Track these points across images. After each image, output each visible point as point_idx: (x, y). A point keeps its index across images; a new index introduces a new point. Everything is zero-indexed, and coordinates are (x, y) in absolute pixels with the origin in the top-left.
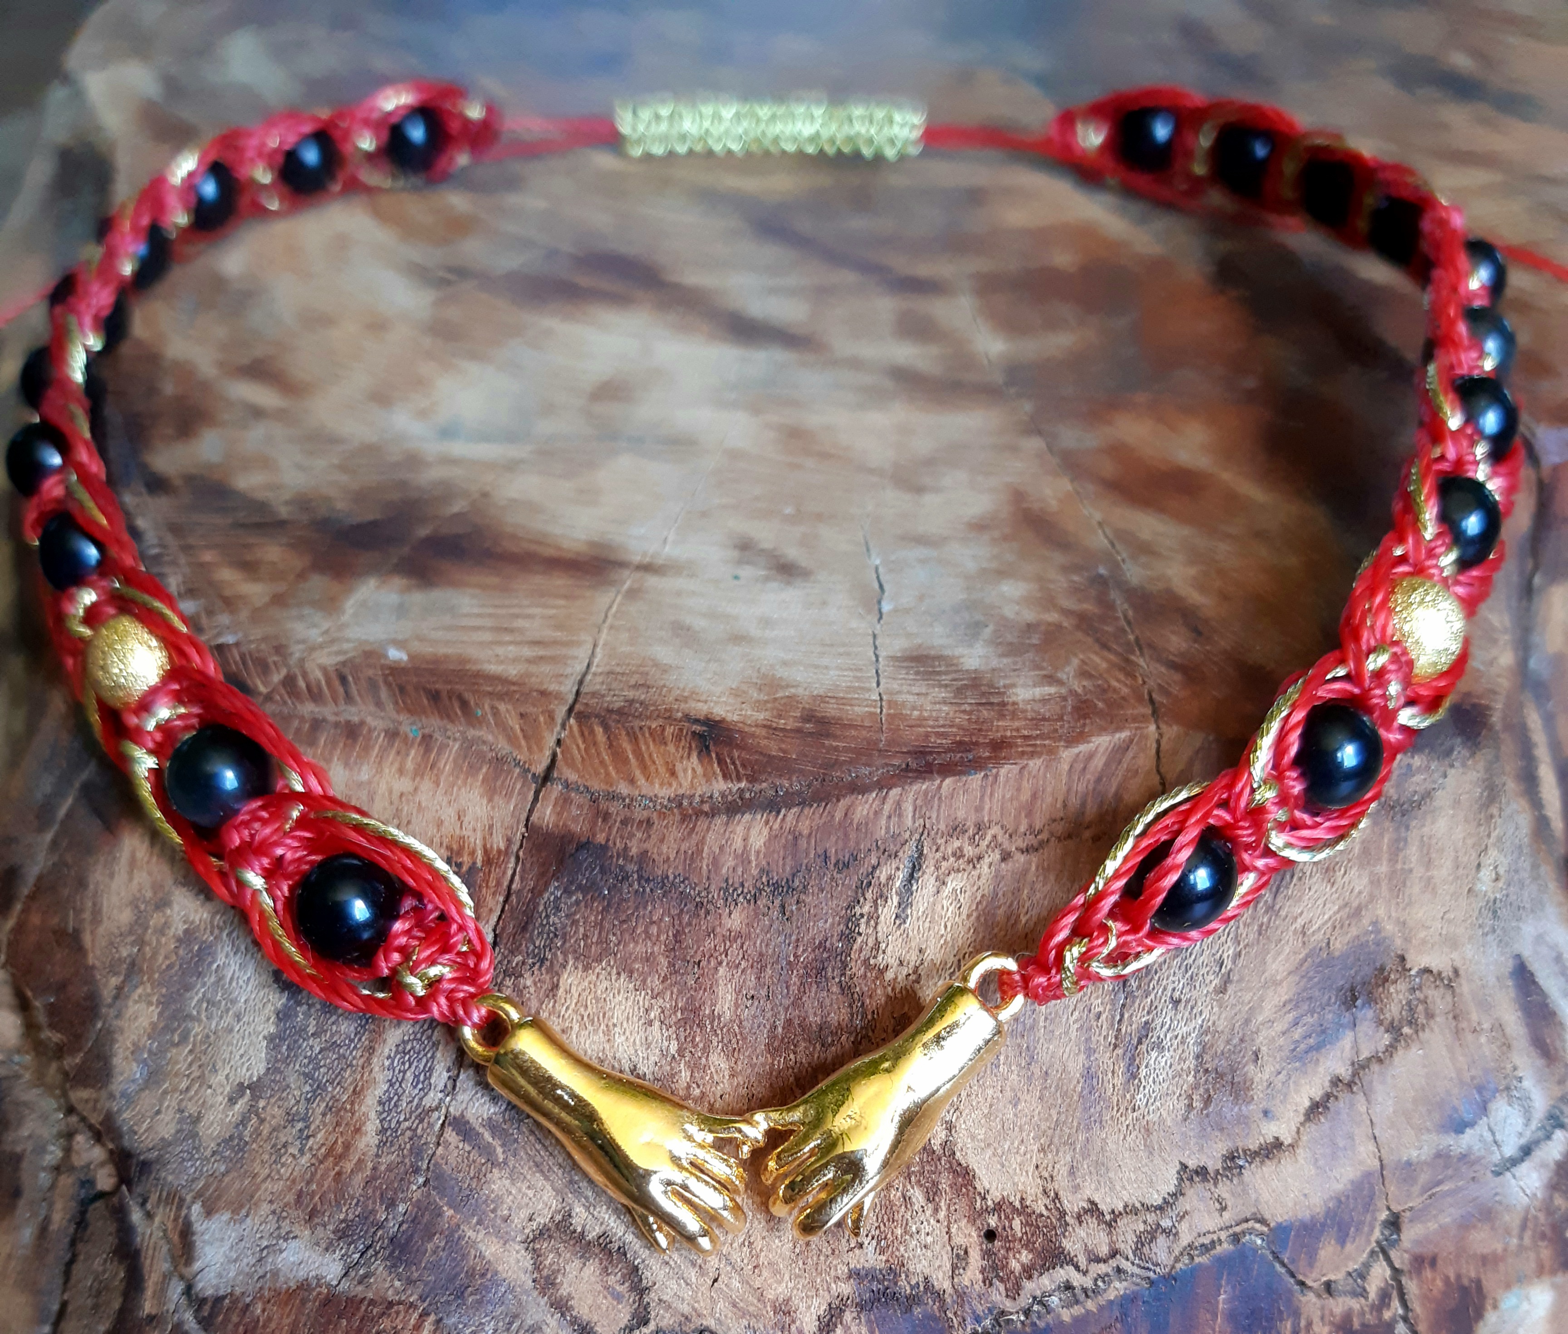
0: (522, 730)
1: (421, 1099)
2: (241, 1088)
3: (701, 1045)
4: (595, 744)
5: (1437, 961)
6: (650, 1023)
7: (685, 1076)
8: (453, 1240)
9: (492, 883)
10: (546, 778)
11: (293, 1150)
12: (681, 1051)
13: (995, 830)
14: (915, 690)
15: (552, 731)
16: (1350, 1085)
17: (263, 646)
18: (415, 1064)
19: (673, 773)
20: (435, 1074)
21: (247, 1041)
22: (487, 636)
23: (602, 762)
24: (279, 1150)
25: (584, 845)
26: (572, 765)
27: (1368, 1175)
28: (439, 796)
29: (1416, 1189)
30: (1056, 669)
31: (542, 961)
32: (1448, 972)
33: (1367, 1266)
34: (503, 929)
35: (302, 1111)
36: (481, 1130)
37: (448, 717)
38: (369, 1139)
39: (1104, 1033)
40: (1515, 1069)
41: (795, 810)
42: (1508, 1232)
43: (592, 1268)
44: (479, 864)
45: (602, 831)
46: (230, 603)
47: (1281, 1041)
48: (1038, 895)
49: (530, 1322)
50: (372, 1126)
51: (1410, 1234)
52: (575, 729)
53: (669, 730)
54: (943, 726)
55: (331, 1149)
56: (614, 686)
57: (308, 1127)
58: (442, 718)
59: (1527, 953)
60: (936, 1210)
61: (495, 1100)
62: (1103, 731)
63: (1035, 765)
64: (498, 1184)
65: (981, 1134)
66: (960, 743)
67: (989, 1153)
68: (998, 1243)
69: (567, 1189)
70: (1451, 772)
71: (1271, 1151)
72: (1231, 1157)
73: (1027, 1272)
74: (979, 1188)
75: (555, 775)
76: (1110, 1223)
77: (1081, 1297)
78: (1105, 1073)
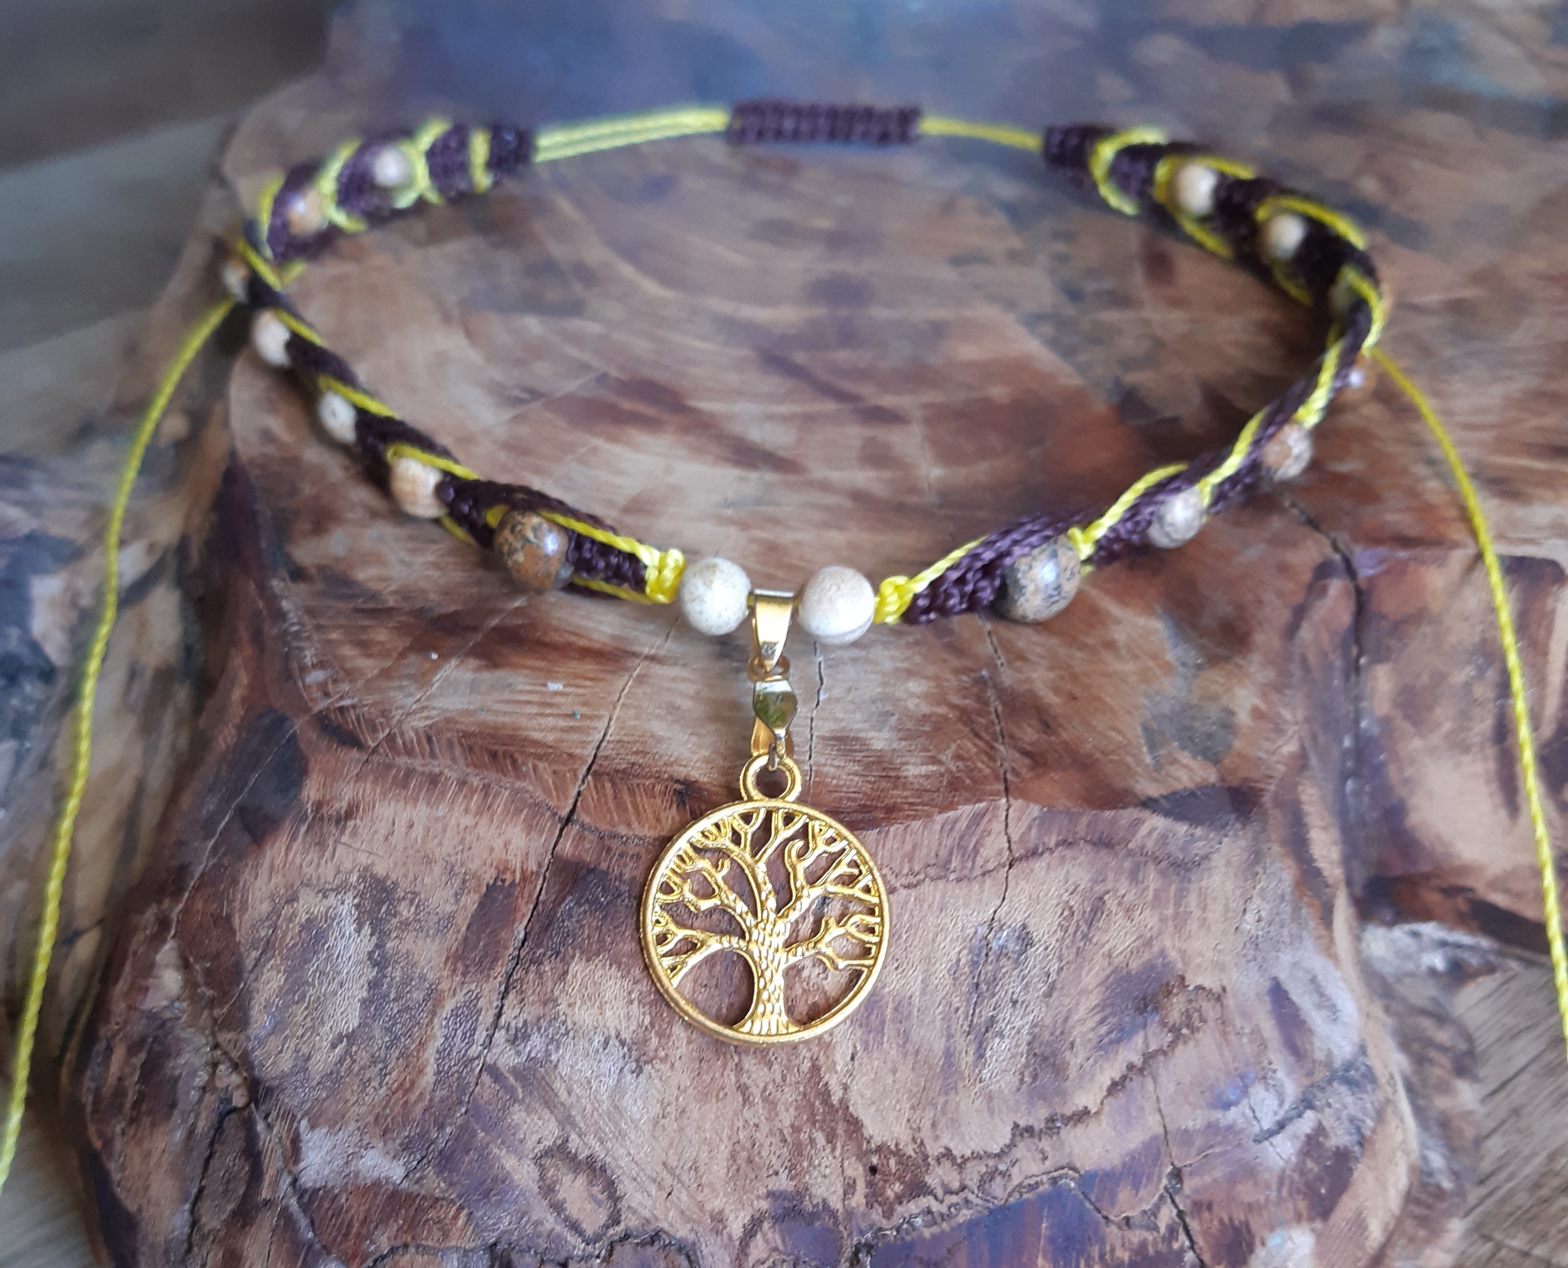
0: (554, 783)
1: (467, 1051)
2: (340, 1038)
3: (667, 1020)
4: (605, 795)
5: (1209, 981)
6: (631, 1002)
7: (654, 1042)
8: (484, 1157)
9: (526, 894)
10: (568, 820)
11: (375, 1084)
12: (652, 1024)
14: (836, 763)
15: (574, 784)
16: (1141, 1070)
17: (372, 710)
18: (464, 1024)
19: (658, 820)
20: (477, 1033)
21: (346, 1002)
22: (534, 710)
23: (609, 809)
24: (365, 1084)
25: (592, 871)
26: (587, 812)
27: (1156, 1137)
28: (492, 829)
29: (1194, 1151)
30: (939, 752)
31: (558, 954)
32: (1217, 990)
33: (1157, 1207)
34: (532, 928)
35: (383, 1055)
36: (508, 1074)
37: (502, 771)
39: (961, 1023)
40: (1270, 1063)
42: (1268, 1186)
43: (581, 1180)
44: (517, 881)
45: (605, 860)
46: (351, 674)
47: (1091, 1035)
48: (916, 920)
49: (534, 1218)
50: (431, 1069)
51: (1189, 1184)
52: (592, 783)
53: (658, 788)
54: (854, 792)
55: (401, 1085)
56: (622, 751)
57: (386, 1067)
58: (497, 771)
59: (1282, 977)
60: (833, 1149)
61: (518, 1053)
62: (967, 801)
63: (916, 824)
64: (518, 1115)
65: (868, 1093)
66: (864, 806)
67: (874, 1108)
68: (878, 1176)
69: (566, 1121)
70: (1226, 840)
71: (1082, 1116)
72: (1051, 1120)
73: (899, 1199)
74: (866, 1135)
75: (575, 817)
76: (961, 1165)
77: (939, 1220)
78: (960, 1053)
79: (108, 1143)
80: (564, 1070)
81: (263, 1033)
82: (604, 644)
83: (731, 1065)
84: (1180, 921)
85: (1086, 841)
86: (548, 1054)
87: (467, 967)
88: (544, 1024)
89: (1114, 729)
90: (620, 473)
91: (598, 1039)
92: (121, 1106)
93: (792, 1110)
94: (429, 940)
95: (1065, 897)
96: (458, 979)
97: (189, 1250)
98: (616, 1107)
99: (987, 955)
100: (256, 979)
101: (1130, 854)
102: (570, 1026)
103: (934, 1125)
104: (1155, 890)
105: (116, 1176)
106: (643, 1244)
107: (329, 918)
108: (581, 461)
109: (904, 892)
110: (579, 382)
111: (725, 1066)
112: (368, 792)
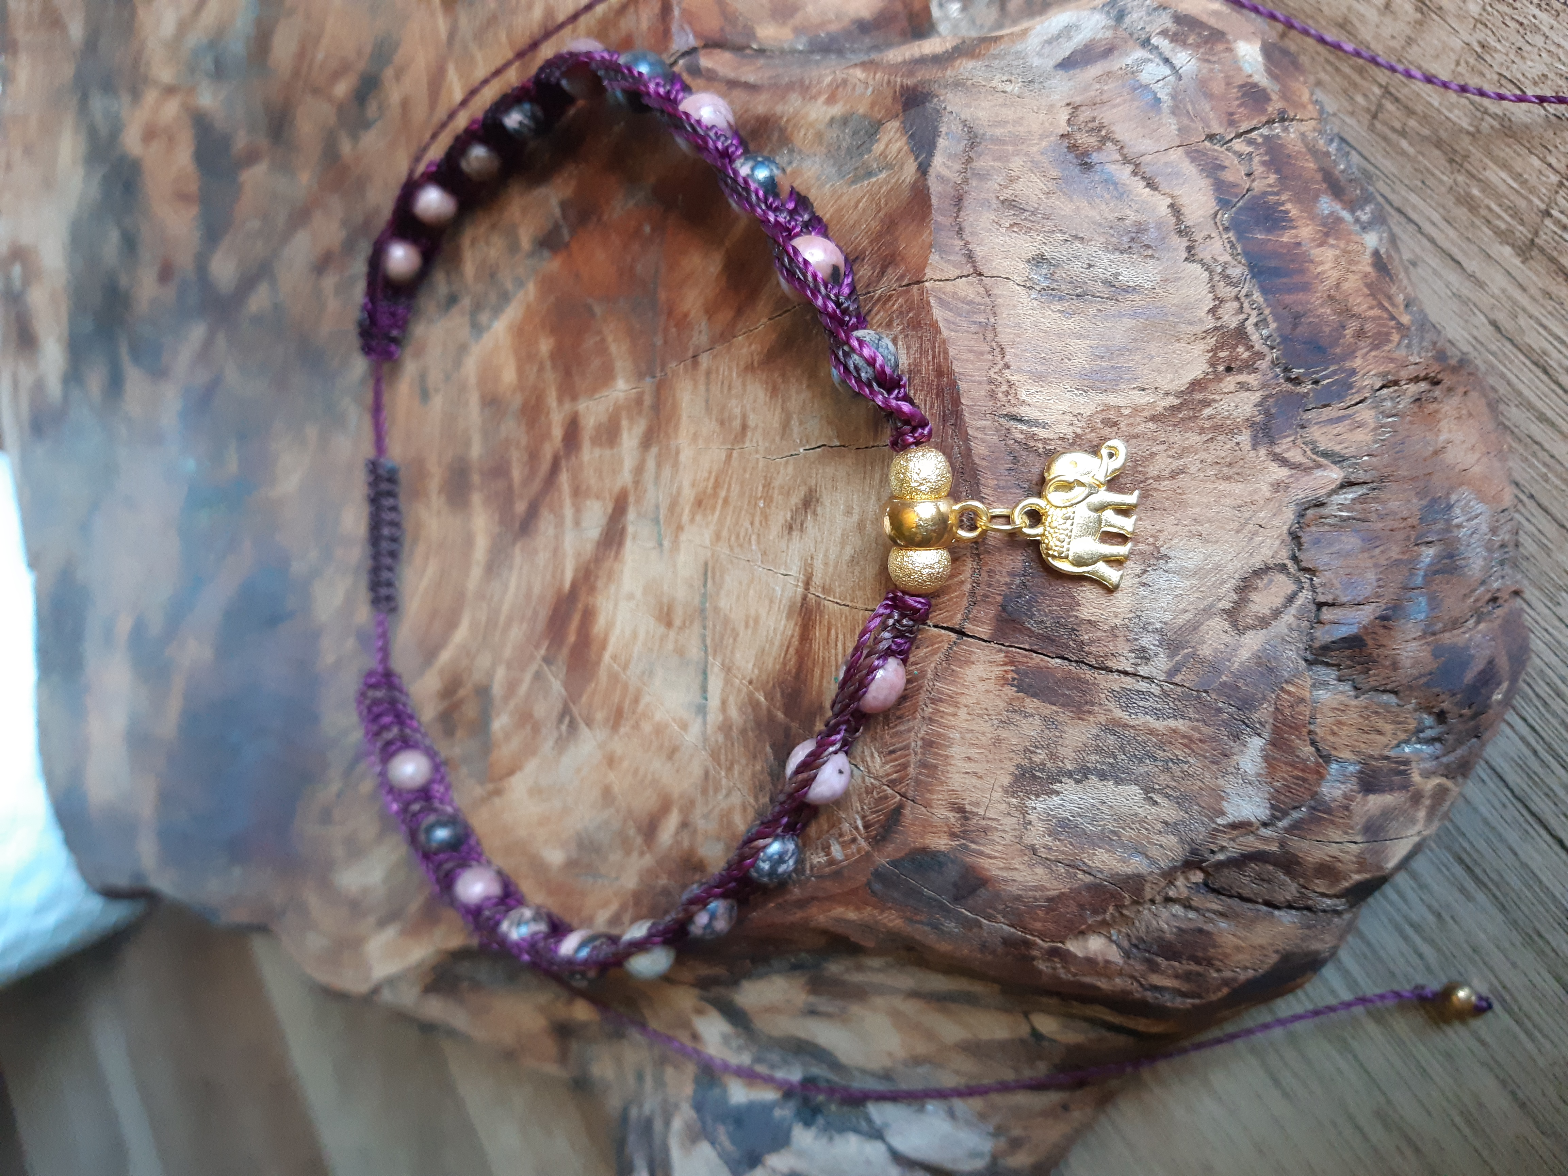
1: (1155, 696)
2: (1147, 799)
4: (939, 604)
5: (1063, 116)
8: (1241, 674)
9: (1025, 660)
10: (961, 633)
11: (1186, 767)
13: (992, 373)
15: (928, 630)
16: (1137, 165)
18: (1133, 700)
20: (1141, 689)
21: (1118, 797)
23: (951, 600)
24: (1186, 775)
25: (1004, 608)
26: (950, 618)
27: (1188, 153)
28: (971, 692)
29: (1193, 125)
31: (1074, 629)
32: (1069, 110)
33: (1235, 153)
34: (1052, 653)
35: (1161, 763)
36: (1174, 661)
37: (921, 689)
38: (1180, 725)
39: (1110, 307)
40: (1121, 69)
42: (1211, 70)
43: (1254, 596)
44: (1013, 668)
45: (995, 598)
47: (1111, 205)
49: (1286, 631)
50: (1172, 723)
51: (1217, 129)
55: (1185, 745)
57: (1172, 760)
58: (919, 694)
59: (1052, 63)
60: (1215, 401)
61: (1156, 655)
62: (929, 312)
63: (952, 352)
64: (1205, 651)
65: (1170, 376)
66: (937, 395)
67: (1181, 371)
68: (1233, 365)
69: (1208, 612)
70: (949, 109)
71: (1176, 210)
72: (1180, 232)
73: (1250, 348)
74: (1202, 376)
75: (958, 627)
76: (1220, 301)
77: (1262, 317)
78: (1133, 306)
79: (1226, 982)
80: (1168, 617)
81: (1145, 862)
82: (796, 624)
84: (1018, 140)
85: (958, 216)
86: (1156, 631)
87: (1086, 703)
88: (1132, 636)
89: (856, 206)
90: (635, 635)
91: (1142, 591)
92: (1199, 974)
93: (1187, 435)
94: (1064, 735)
95: (1004, 230)
96: (1096, 708)
97: (1309, 909)
98: (1195, 573)
99: (1053, 289)
100: (1101, 872)
101: (966, 181)
102: (1133, 615)
103: (1190, 323)
104: (994, 160)
105: (1251, 973)
106: (1300, 545)
107: (1048, 816)
108: (625, 667)
109: (1006, 359)
110: (552, 679)
111: (1156, 490)
112: (940, 796)
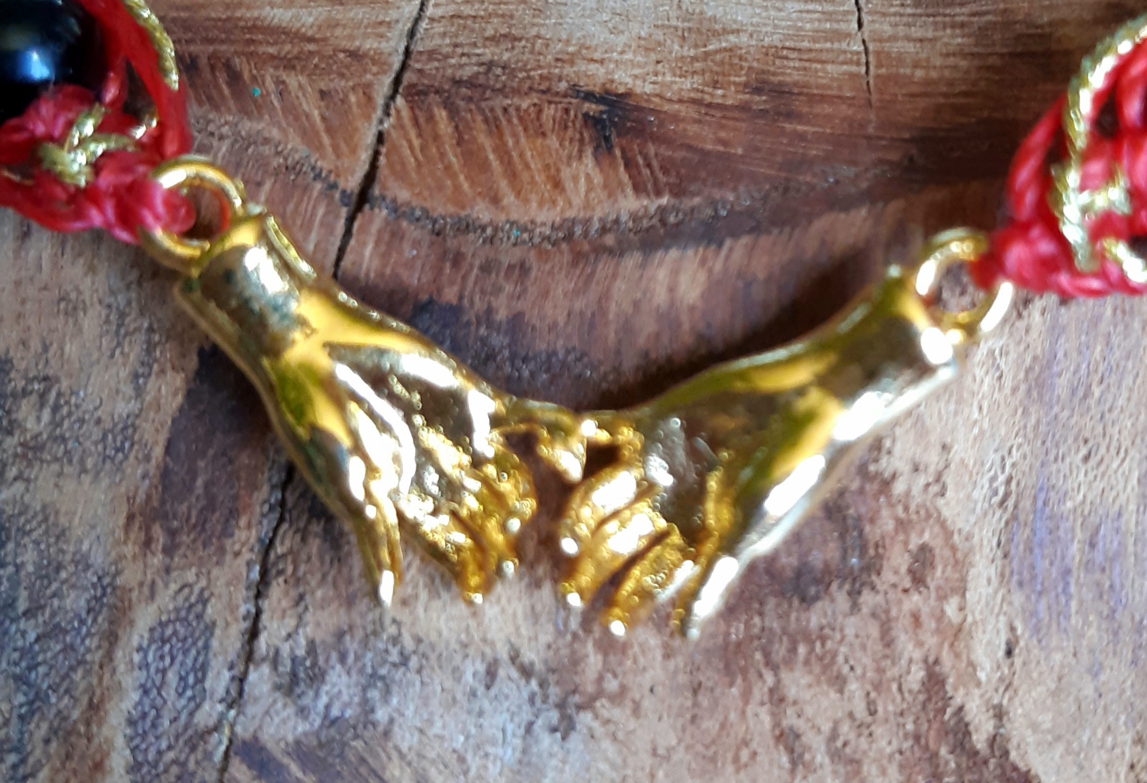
0: (323, 118)
1: (191, 714)
4: (436, 138)
10: (362, 199)
14: (917, 32)
15: (368, 118)
18: (180, 657)
19: (557, 184)
20: (210, 675)
23: (448, 168)
25: (426, 306)
26: (402, 175)
36: (286, 760)
37: (211, 100)
41: (745, 240)
45: (452, 283)
52: (405, 113)
53: (548, 112)
56: (461, 39)
57: (23, 761)
61: (304, 712)
65: (1046, 720)
67: (1060, 748)
75: (376, 191)
80: (405, 739)
83: (759, 692)
86: (368, 709)
87: (172, 534)
88: (353, 646)
91: (473, 669)
96: (157, 560)
102: (409, 646)
111: (746, 695)
